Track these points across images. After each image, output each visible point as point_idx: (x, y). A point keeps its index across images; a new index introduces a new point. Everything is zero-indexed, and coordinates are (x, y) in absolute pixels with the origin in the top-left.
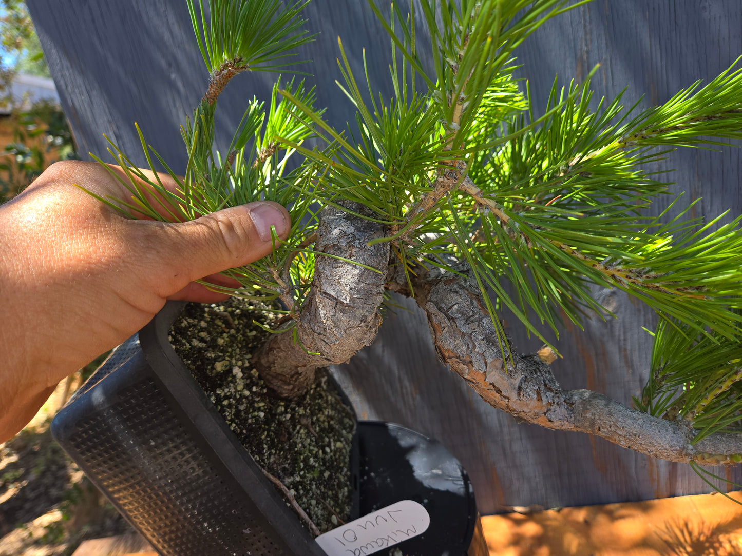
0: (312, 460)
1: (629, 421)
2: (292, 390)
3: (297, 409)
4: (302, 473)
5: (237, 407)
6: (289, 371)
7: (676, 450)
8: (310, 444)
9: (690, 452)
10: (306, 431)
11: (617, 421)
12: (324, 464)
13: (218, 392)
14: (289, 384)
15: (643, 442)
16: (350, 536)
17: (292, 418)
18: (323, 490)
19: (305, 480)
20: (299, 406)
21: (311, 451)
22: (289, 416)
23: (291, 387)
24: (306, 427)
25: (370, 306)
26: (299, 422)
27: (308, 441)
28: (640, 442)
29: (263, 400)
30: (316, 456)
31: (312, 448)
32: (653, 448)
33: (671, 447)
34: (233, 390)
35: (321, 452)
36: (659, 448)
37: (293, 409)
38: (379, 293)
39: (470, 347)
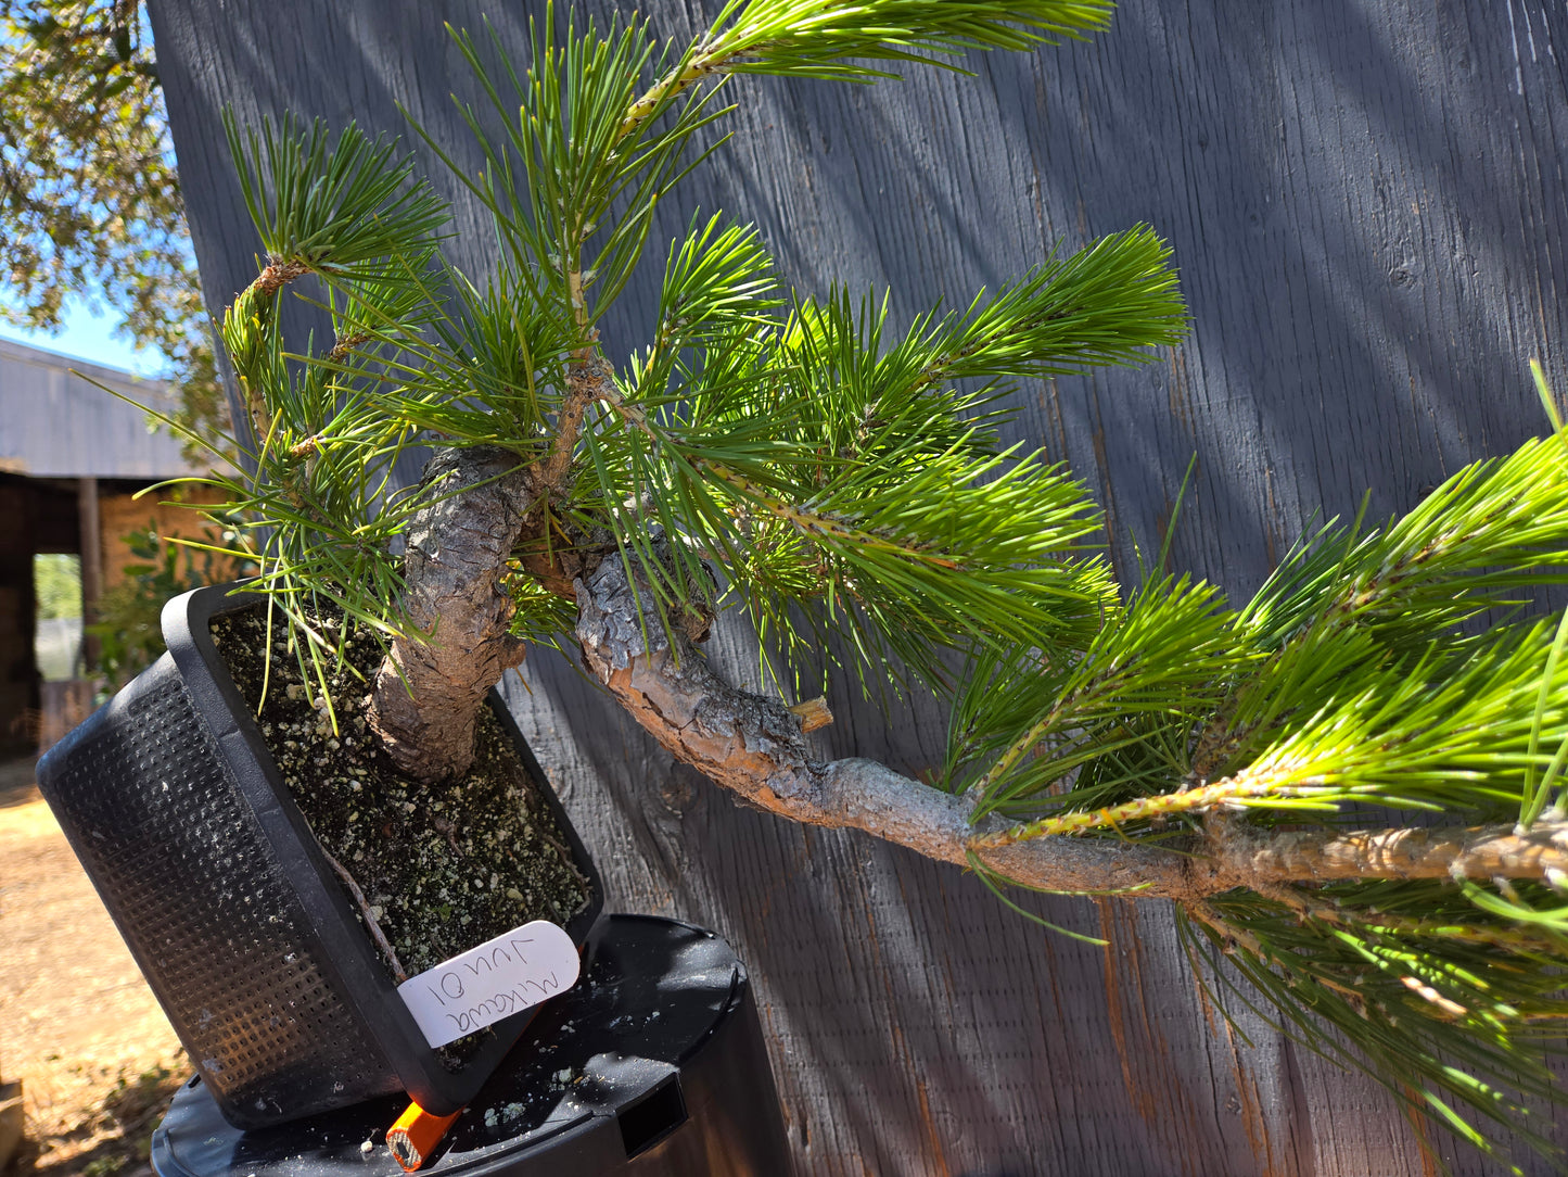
0: (444, 891)
1: (881, 786)
2: (417, 759)
3: (431, 800)
4: (417, 902)
5: (310, 759)
6: (410, 721)
7: (946, 833)
8: (446, 867)
9: (963, 833)
10: (444, 843)
11: (866, 787)
12: (468, 906)
13: (282, 726)
14: (413, 747)
15: (897, 820)
16: (452, 986)
17: (419, 812)
18: (453, 943)
19: (420, 914)
20: (436, 799)
21: (444, 877)
22: (412, 807)
23: (415, 752)
24: (444, 836)
25: (472, 566)
26: (432, 825)
27: (446, 861)
28: (892, 819)
29: (364, 766)
30: (453, 889)
31: (449, 873)
32: (912, 831)
33: (939, 827)
34: (306, 730)
35: (466, 885)
36: (922, 829)
37: (423, 800)
38: (488, 549)
39: (612, 633)
